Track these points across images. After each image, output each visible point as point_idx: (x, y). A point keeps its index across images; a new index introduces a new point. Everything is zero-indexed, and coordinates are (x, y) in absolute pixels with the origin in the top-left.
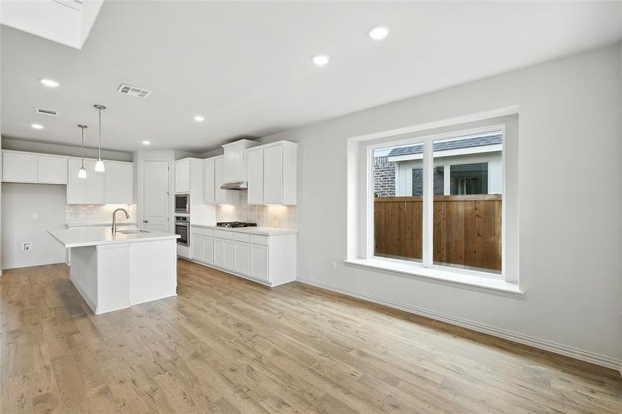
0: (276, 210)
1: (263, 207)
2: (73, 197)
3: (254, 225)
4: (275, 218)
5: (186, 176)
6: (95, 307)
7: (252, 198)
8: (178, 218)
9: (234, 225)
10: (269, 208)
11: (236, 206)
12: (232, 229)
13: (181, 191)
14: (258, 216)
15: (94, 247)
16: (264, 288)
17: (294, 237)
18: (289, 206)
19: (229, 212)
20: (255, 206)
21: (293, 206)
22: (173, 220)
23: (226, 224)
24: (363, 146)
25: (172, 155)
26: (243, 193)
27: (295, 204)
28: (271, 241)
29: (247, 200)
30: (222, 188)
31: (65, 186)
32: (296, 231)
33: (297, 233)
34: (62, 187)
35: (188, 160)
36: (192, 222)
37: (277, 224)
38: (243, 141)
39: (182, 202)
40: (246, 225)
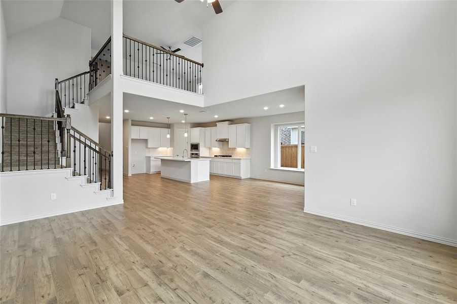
0: (241, 150)
1: (235, 149)
2: (151, 145)
3: (231, 156)
4: (240, 153)
5: (196, 135)
7: (230, 145)
8: (193, 154)
9: (223, 156)
10: (237, 149)
11: (220, 148)
12: (222, 158)
13: (195, 142)
14: (232, 153)
15: (190, 162)
16: (238, 179)
17: (249, 161)
18: (247, 149)
19: (217, 150)
20: (232, 148)
21: (249, 148)
22: (190, 155)
23: (219, 156)
24: (276, 126)
25: (189, 125)
26: (226, 143)
28: (242, 162)
29: (228, 146)
30: (216, 141)
32: (250, 158)
33: (250, 159)
34: (146, 141)
35: (199, 128)
36: (201, 155)
37: (241, 156)
38: (227, 122)
39: (195, 147)
40: (227, 156)
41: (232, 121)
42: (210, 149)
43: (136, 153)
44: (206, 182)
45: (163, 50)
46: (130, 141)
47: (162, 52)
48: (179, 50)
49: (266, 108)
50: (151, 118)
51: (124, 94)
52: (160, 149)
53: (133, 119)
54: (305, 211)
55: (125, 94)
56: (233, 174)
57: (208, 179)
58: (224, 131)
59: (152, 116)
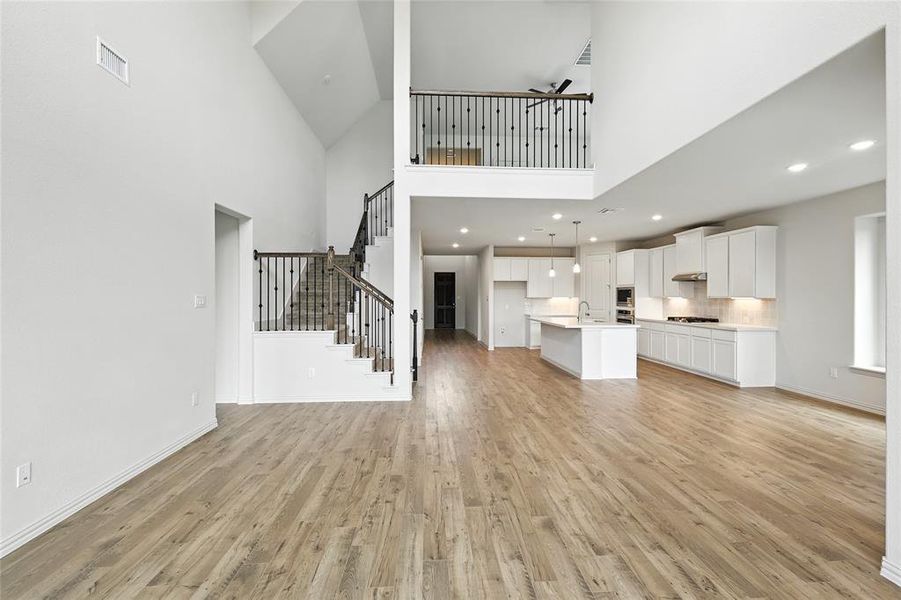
0: (746, 304)
1: (727, 300)
2: (532, 292)
3: (716, 321)
4: (745, 313)
5: (627, 267)
6: (580, 375)
7: (713, 290)
8: (620, 312)
9: (690, 320)
10: (736, 302)
11: (690, 299)
12: (687, 324)
13: (624, 283)
14: (721, 311)
15: (580, 329)
16: (731, 387)
17: (773, 336)
18: (765, 300)
19: (681, 305)
20: (716, 299)
21: (770, 300)
22: (614, 313)
23: (680, 318)
25: (613, 248)
26: (700, 285)
27: (774, 296)
28: (739, 338)
29: (706, 293)
30: (673, 280)
31: (525, 282)
32: (776, 329)
33: (777, 332)
34: (525, 283)
35: (632, 252)
36: (637, 316)
37: (747, 319)
38: (701, 228)
39: (624, 295)
40: (704, 320)
41: (716, 225)
42: (665, 300)
43: (507, 307)
44: (621, 383)
45: (539, 95)
46: (491, 286)
47: (538, 100)
48: (567, 83)
49: (798, 168)
50: (522, 239)
51: (411, 197)
52: (554, 301)
53: (497, 245)
54: (884, 573)
55: (413, 200)
56: (713, 369)
57: (633, 375)
58: (693, 252)
59: (522, 235)
